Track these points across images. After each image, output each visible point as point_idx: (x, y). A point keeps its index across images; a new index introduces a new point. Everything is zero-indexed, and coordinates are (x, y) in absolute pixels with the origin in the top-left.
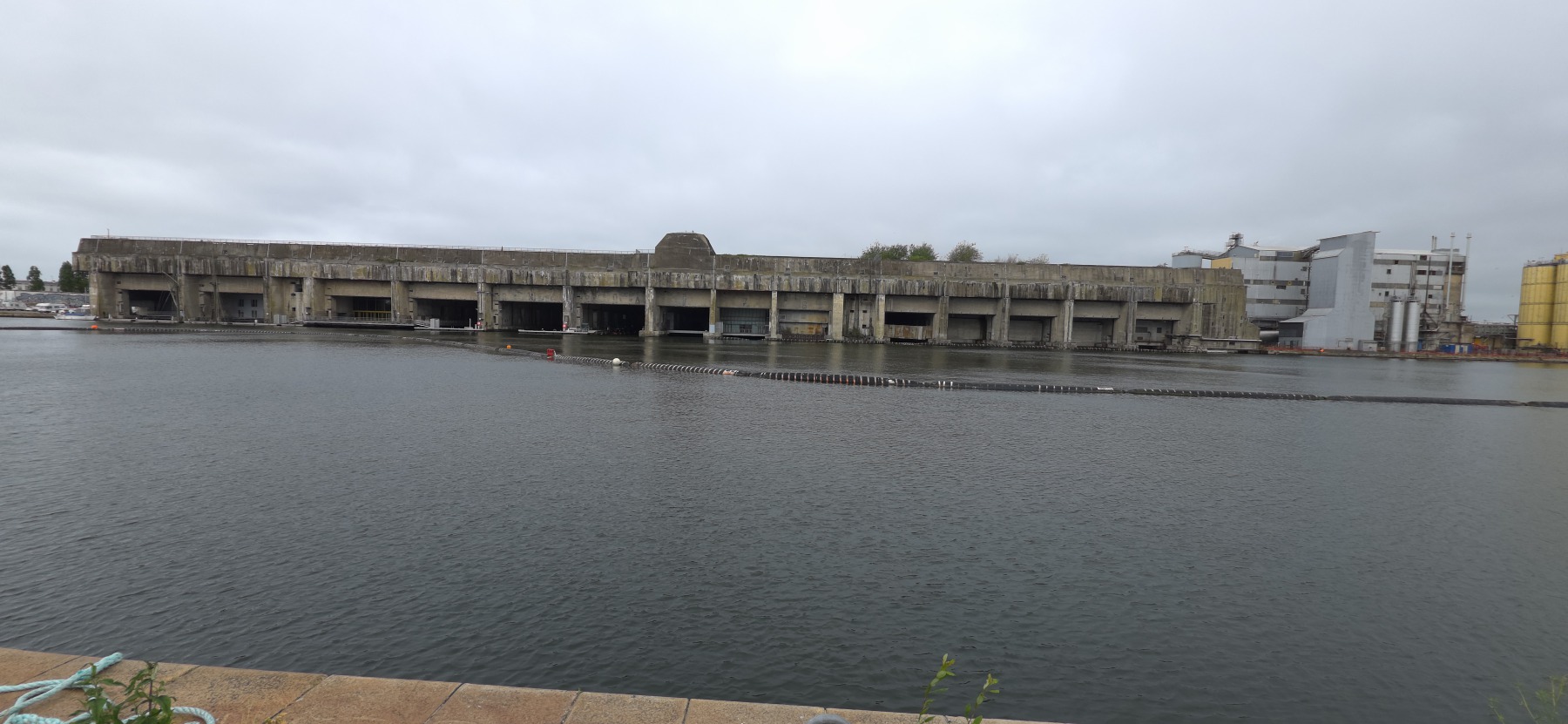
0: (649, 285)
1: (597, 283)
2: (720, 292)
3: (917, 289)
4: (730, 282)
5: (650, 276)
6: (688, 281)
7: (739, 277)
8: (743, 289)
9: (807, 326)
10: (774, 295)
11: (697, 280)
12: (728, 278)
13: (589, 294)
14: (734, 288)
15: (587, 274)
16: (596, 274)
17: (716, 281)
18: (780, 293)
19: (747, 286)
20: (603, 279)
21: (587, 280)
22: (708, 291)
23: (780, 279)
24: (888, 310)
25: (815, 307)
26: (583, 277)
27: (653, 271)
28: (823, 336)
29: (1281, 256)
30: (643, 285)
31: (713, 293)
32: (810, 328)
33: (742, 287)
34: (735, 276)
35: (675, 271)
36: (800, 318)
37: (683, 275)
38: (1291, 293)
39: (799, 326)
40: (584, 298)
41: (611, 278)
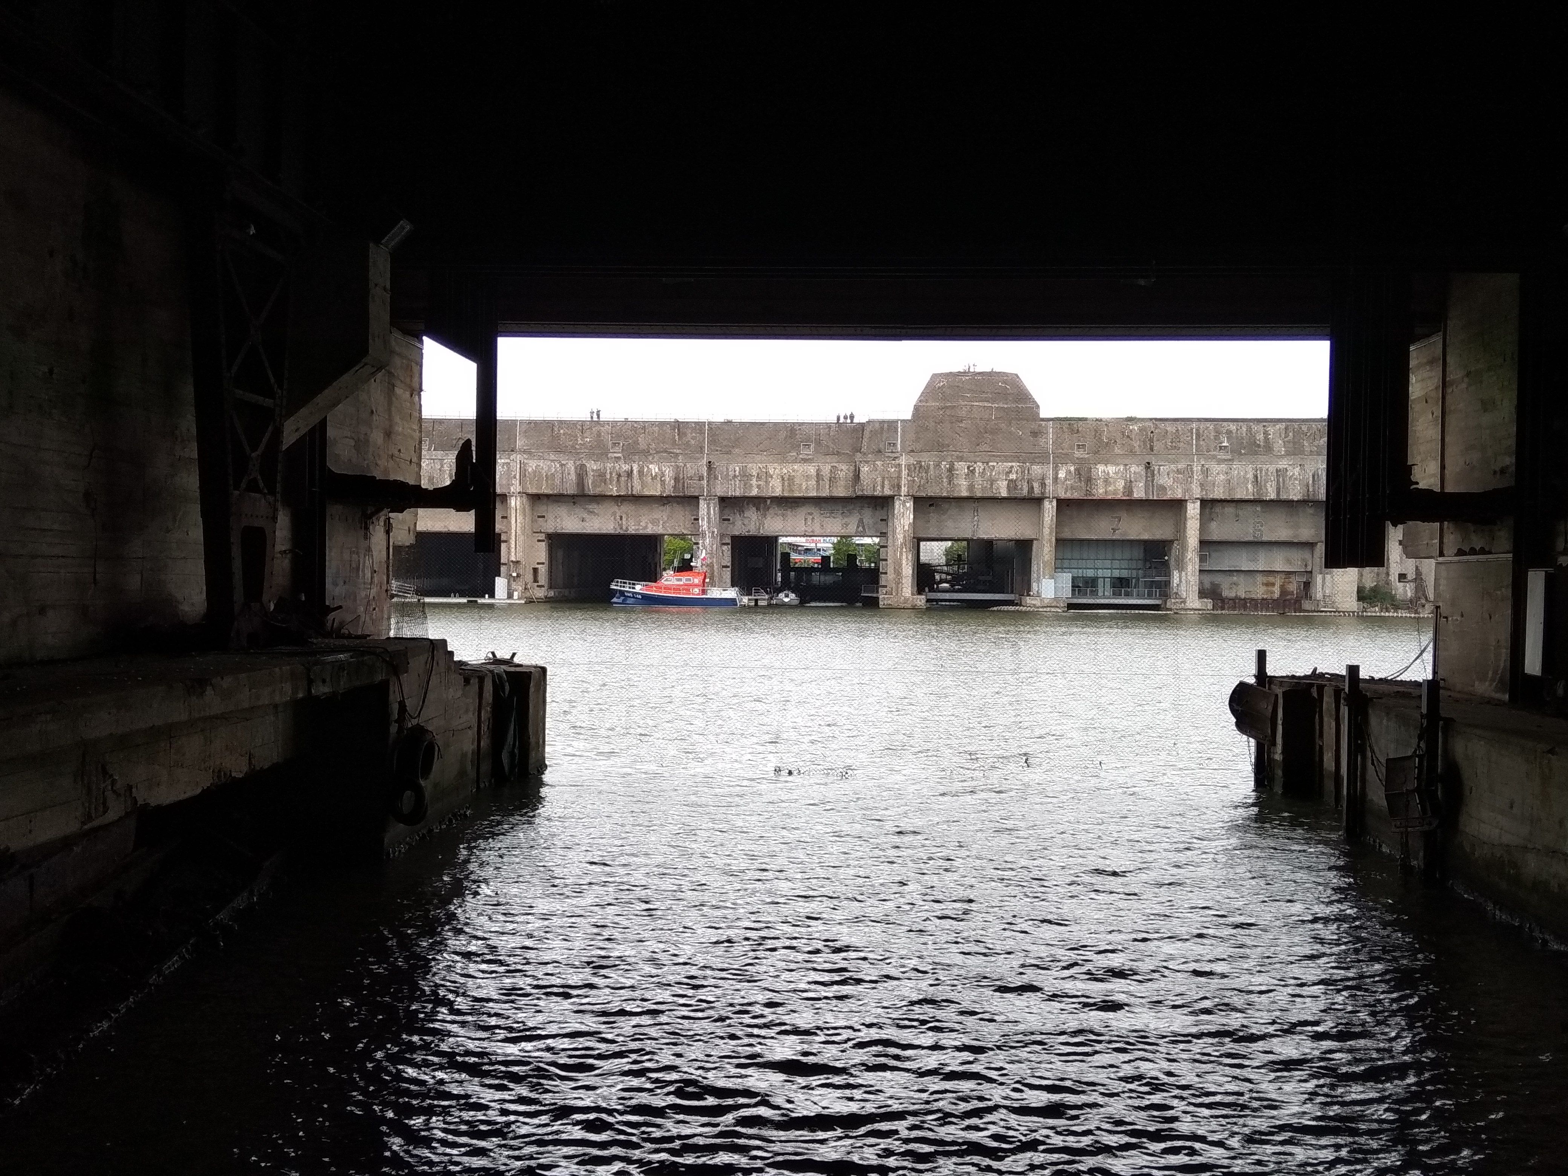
0: (904, 490)
1: (776, 489)
2: (1063, 504)
4: (1090, 482)
5: (904, 473)
6: (992, 481)
7: (1111, 469)
8: (1119, 496)
9: (1260, 579)
10: (1193, 510)
11: (1013, 476)
12: (1084, 473)
13: (752, 514)
15: (754, 469)
16: (775, 469)
17: (1056, 479)
18: (1207, 504)
19: (1129, 488)
20: (791, 479)
21: (754, 482)
22: (1036, 502)
23: (1206, 472)
25: (1283, 533)
26: (745, 476)
27: (912, 461)
28: (1298, 601)
30: (888, 492)
31: (1049, 508)
32: (1267, 584)
33: (1117, 489)
34: (1101, 468)
35: (962, 458)
36: (1243, 561)
37: (979, 467)
39: (1241, 579)
40: (739, 523)
41: (808, 477)
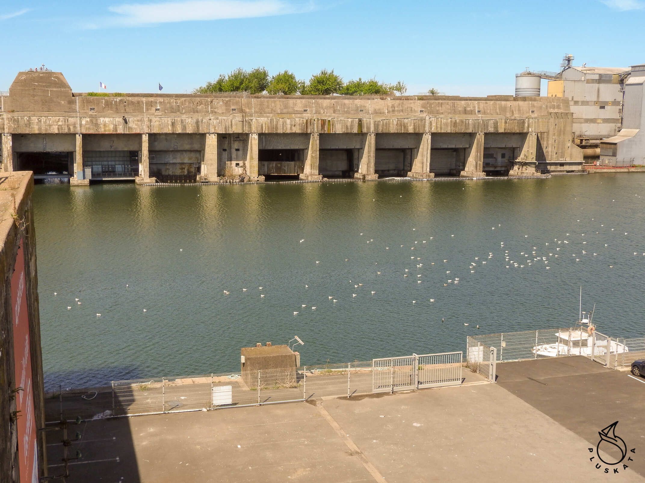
0: (6, 131)
2: (85, 137)
3: (289, 126)
4: (97, 125)
5: (7, 122)
8: (111, 132)
9: (178, 166)
10: (145, 138)
11: (60, 123)
12: (94, 121)
14: (102, 131)
17: (81, 125)
18: (151, 136)
19: (115, 129)
22: (73, 135)
23: (150, 121)
24: (261, 148)
25: (187, 146)
27: (10, 116)
28: (194, 175)
29: (603, 79)
31: (79, 139)
32: (182, 169)
33: (109, 129)
34: (102, 119)
35: (34, 115)
36: (171, 159)
37: (43, 119)
38: (611, 112)
39: (170, 167)
